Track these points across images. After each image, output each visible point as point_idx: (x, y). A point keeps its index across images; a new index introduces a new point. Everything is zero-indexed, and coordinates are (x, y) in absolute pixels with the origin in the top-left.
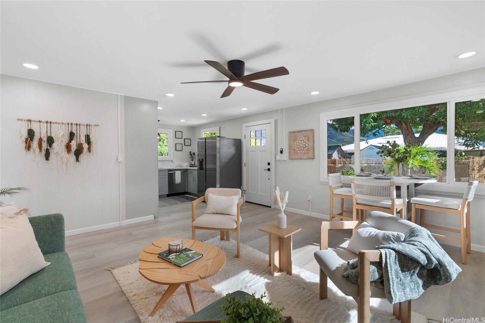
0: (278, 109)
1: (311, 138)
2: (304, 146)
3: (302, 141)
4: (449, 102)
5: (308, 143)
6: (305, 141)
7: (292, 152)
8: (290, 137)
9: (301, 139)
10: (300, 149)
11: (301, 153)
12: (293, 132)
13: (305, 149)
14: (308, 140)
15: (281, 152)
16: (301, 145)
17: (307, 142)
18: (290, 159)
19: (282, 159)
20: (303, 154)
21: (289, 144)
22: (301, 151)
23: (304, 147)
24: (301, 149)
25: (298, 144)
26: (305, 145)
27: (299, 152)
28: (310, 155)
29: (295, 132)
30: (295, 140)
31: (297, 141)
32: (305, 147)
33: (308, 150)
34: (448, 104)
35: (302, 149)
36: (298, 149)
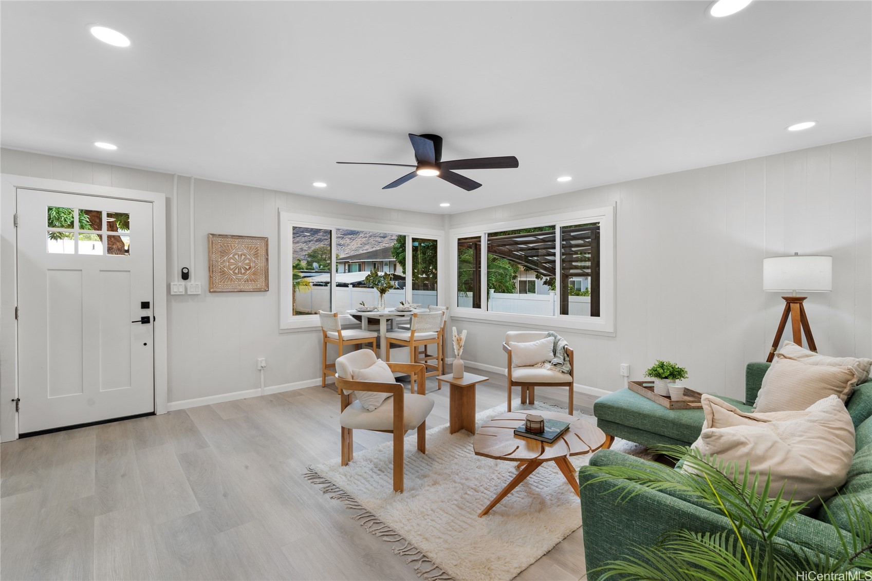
0: (173, 173)
1: (262, 252)
2: (248, 267)
3: (243, 257)
4: (408, 236)
5: (255, 262)
6: (248, 256)
7: (217, 277)
8: (212, 245)
9: (240, 253)
10: (237, 271)
11: (240, 280)
12: (219, 235)
13: (248, 272)
14: (256, 255)
15: (185, 276)
16: (240, 264)
17: (253, 259)
18: (213, 292)
19: (189, 293)
20: (245, 282)
21: (210, 260)
22: (240, 275)
23: (246, 269)
24: (240, 272)
25: (232, 261)
26: (248, 264)
27: (234, 277)
28: (261, 283)
29: (226, 235)
30: (223, 253)
31: (231, 256)
32: (250, 268)
33: (254, 274)
34: (407, 238)
35: (243, 271)
36: (231, 272)
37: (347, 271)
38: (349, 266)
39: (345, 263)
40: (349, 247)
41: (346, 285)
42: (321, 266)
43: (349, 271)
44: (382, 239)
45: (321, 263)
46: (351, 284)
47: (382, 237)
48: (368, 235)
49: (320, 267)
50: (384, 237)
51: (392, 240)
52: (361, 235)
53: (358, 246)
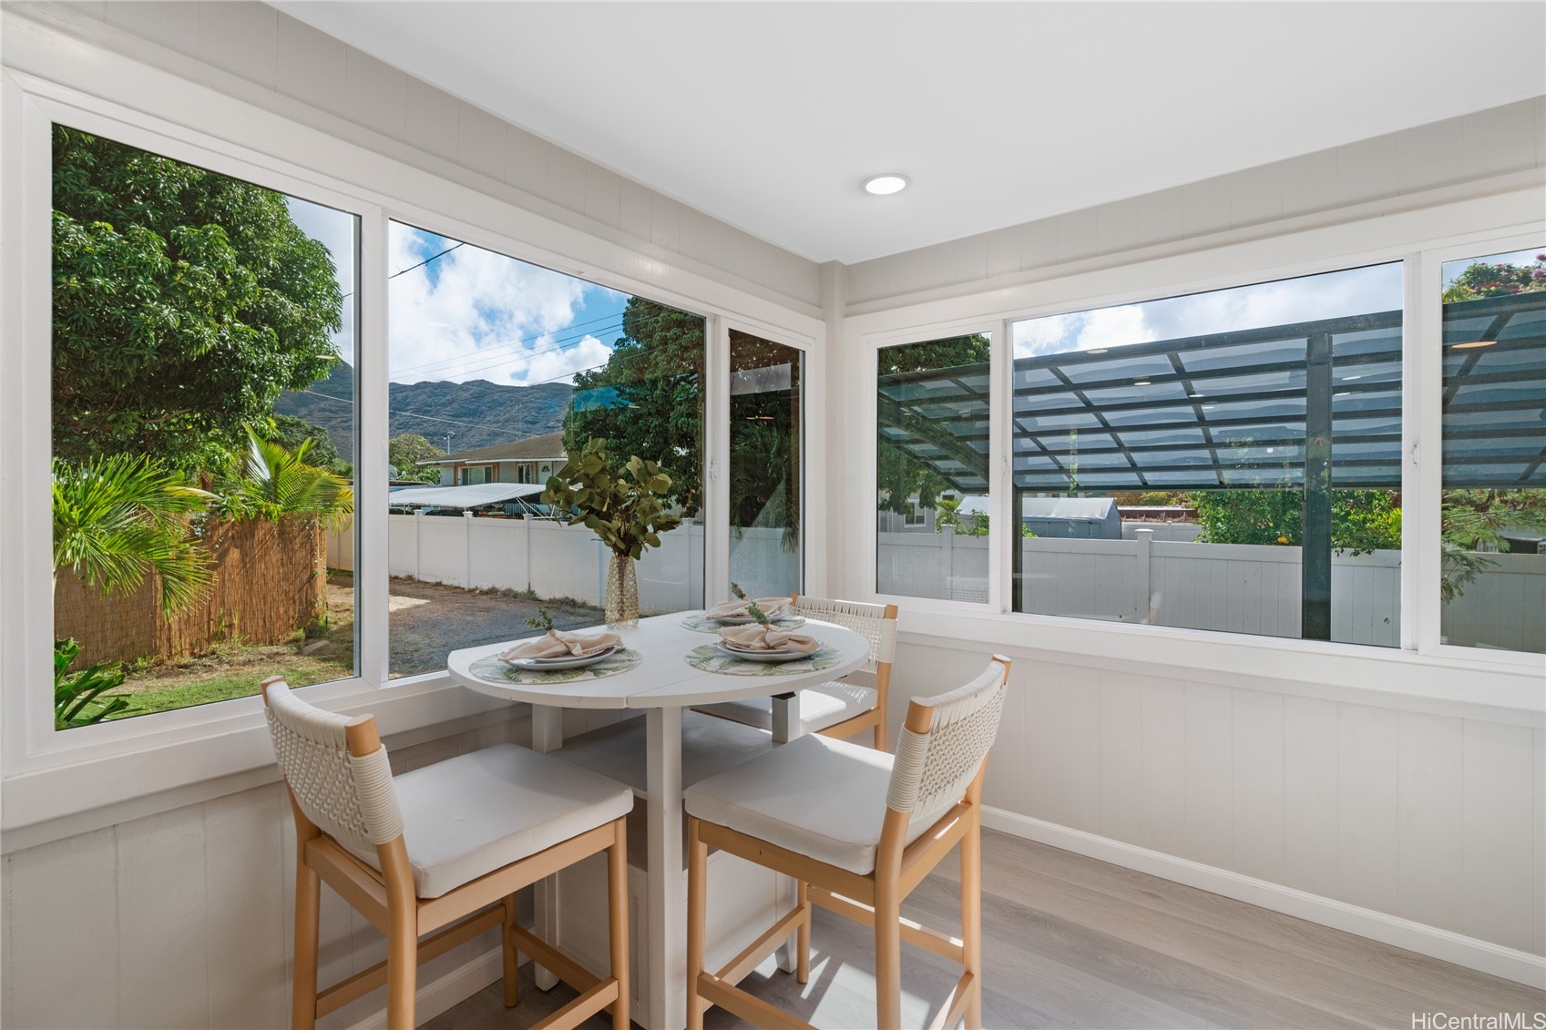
37: (460, 482)
38: (465, 472)
39: (456, 466)
40: (465, 439)
41: (457, 512)
42: (404, 473)
43: (465, 483)
44: (530, 425)
45: (404, 467)
46: (471, 509)
47: (530, 422)
48: (502, 419)
49: (400, 474)
50: (534, 423)
51: (549, 427)
52: (488, 418)
53: (481, 438)
